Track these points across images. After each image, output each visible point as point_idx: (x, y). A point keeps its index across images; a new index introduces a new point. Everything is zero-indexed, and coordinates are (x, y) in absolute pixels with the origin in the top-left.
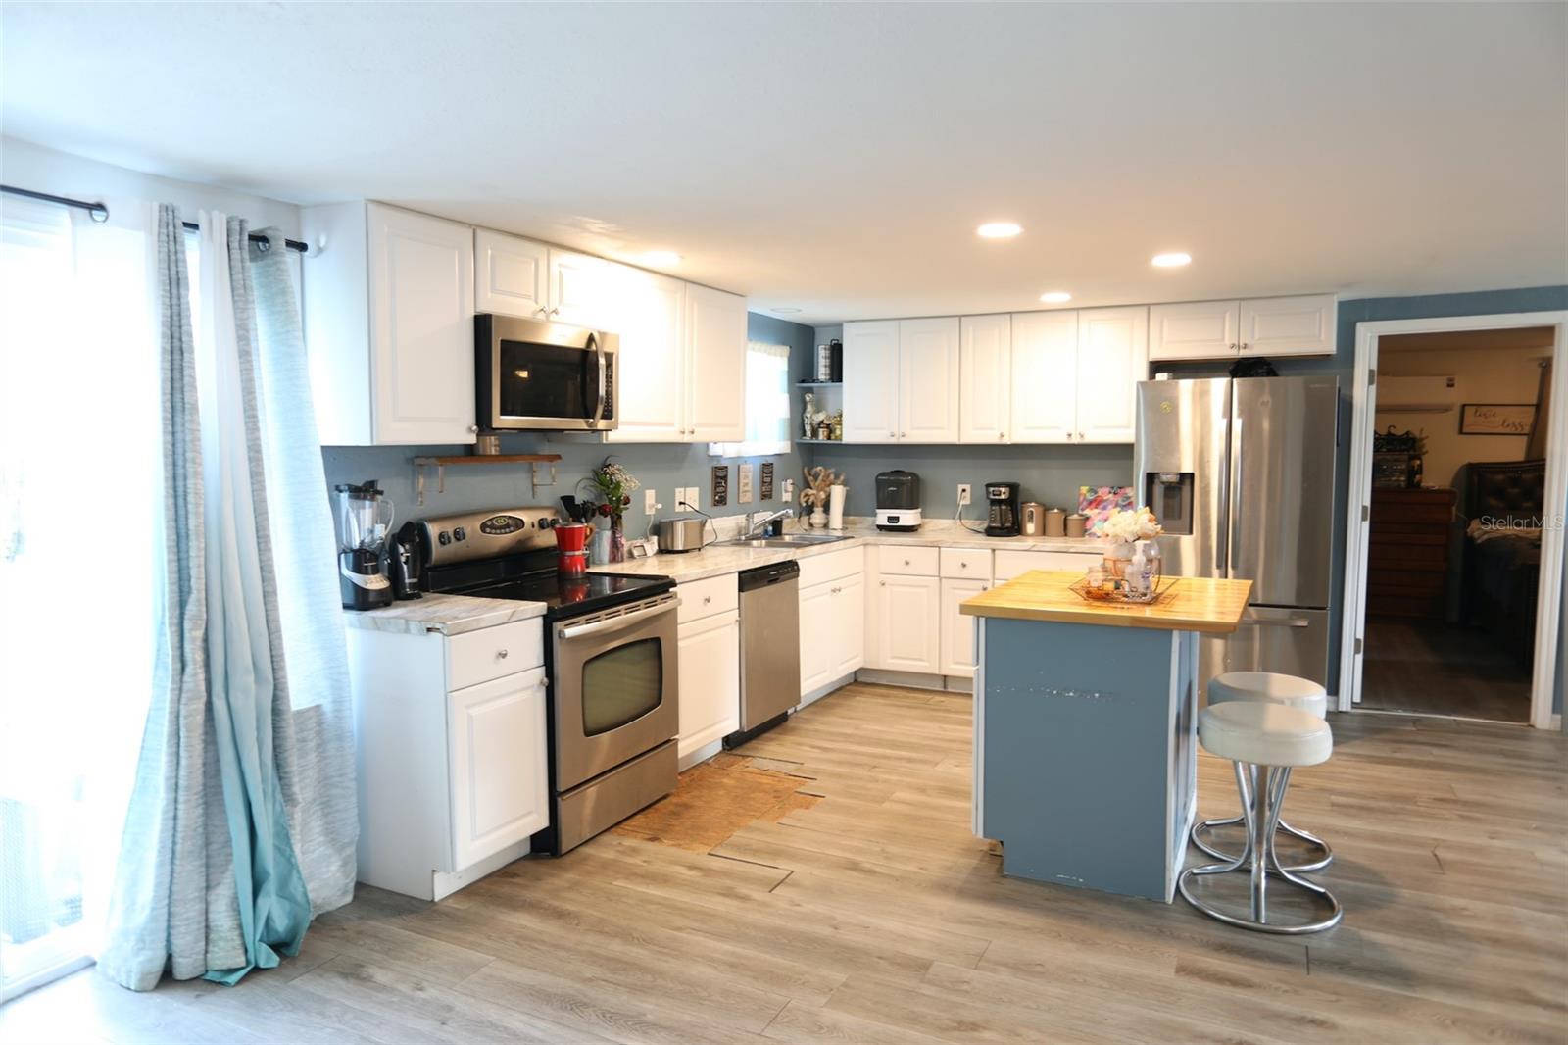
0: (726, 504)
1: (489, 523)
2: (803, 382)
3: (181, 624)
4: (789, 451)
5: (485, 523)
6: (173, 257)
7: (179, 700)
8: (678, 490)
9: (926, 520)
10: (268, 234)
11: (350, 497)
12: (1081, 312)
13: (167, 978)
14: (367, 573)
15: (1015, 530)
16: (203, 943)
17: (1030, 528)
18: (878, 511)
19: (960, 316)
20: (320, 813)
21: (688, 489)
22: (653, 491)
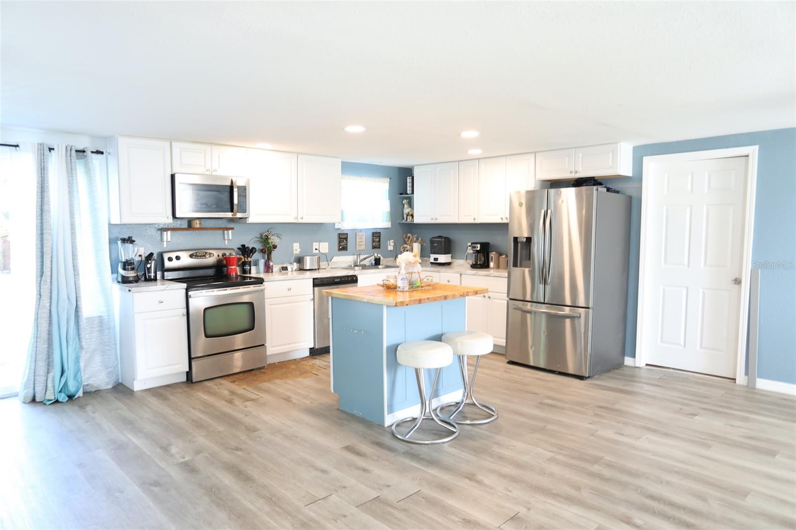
0: (347, 250)
1: (195, 254)
2: (401, 194)
3: (40, 283)
4: (390, 226)
5: (193, 254)
6: (42, 161)
7: (38, 308)
8: (314, 244)
9: (454, 260)
10: (85, 150)
11: (121, 242)
12: (508, 157)
13: (34, 400)
14: (128, 270)
15: (485, 265)
16: (44, 391)
17: (492, 264)
18: (431, 255)
19: (459, 161)
20: (100, 354)
21: (321, 243)
22: (298, 244)
